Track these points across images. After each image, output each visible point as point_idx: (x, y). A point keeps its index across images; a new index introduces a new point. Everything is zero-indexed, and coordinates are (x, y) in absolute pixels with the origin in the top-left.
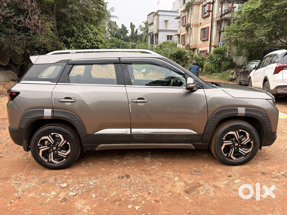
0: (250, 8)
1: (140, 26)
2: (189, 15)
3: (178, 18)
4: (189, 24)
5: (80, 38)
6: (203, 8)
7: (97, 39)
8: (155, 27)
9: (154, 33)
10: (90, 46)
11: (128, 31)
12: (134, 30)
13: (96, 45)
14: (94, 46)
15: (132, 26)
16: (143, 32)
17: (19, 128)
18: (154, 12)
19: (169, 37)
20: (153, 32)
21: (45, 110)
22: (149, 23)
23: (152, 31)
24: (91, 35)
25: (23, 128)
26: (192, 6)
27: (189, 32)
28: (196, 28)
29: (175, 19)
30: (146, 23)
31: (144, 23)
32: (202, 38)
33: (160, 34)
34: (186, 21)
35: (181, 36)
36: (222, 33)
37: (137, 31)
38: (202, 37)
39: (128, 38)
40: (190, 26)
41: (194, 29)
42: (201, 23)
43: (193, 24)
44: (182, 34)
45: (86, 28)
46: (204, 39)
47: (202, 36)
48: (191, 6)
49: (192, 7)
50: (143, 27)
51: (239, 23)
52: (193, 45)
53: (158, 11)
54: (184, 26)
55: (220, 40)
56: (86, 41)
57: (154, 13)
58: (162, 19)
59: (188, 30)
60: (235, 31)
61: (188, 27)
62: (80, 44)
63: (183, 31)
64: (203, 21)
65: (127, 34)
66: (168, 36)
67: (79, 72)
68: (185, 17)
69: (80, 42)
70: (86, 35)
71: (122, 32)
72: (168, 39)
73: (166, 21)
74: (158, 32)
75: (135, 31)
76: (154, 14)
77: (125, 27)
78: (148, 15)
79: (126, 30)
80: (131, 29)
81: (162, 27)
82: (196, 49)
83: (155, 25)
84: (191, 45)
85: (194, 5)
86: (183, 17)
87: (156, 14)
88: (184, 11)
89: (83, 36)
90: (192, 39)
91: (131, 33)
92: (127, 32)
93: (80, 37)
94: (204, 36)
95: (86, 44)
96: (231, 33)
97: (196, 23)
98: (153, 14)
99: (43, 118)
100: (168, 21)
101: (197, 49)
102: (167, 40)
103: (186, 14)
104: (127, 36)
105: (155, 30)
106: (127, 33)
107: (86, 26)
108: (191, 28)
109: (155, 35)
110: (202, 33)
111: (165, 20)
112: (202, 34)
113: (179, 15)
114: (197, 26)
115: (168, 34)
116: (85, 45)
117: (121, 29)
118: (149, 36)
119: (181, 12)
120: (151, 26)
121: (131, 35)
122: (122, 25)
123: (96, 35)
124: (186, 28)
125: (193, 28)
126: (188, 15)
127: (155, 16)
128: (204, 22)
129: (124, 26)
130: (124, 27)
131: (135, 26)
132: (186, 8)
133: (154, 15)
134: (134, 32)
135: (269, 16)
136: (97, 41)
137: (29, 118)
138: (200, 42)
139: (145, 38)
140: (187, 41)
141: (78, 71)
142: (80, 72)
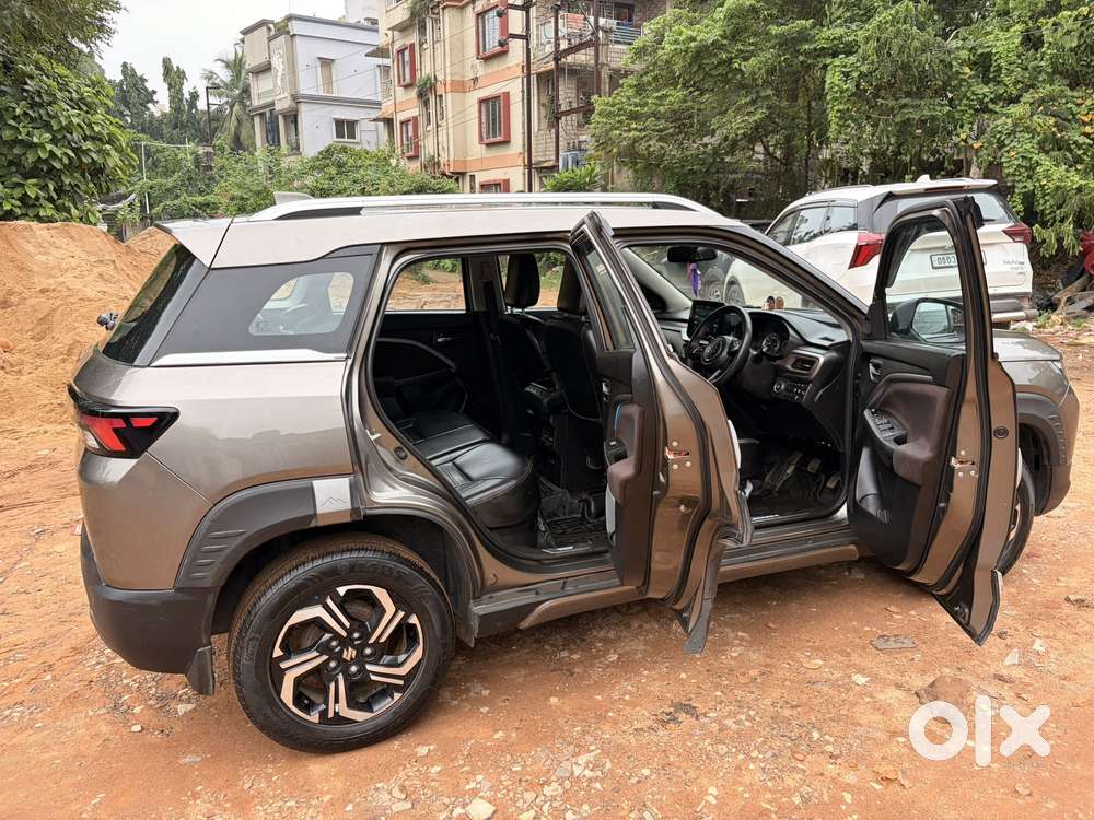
0: (693, 39)
1: (210, 76)
2: (425, 46)
3: (380, 52)
4: (429, 78)
5: (12, 122)
6: (480, 20)
7: (97, 129)
8: (279, 83)
9: (278, 107)
10: (66, 161)
11: (154, 92)
12: (181, 90)
13: (94, 156)
14: (84, 160)
15: (173, 76)
16: (225, 100)
17: (178, 590)
18: (272, 22)
19: (345, 128)
20: (273, 104)
21: (317, 484)
22: (250, 63)
23: (271, 99)
24: (67, 114)
25: (208, 585)
26: (436, 11)
27: (432, 111)
28: (459, 96)
29: (367, 55)
30: (236, 65)
31: (224, 64)
32: (484, 136)
33: (307, 115)
34: (418, 66)
35: (397, 126)
36: (563, 118)
37: (195, 96)
38: (484, 130)
39: (156, 124)
40: (433, 87)
41: (449, 99)
42: (475, 80)
43: (445, 80)
44: (401, 117)
45: (31, 77)
46: (492, 140)
47: (484, 125)
48: (432, 9)
49: (438, 14)
50: (222, 81)
51: (640, 88)
52: (451, 159)
53: (290, 18)
54: (407, 87)
55: (560, 143)
56: (48, 136)
57: (271, 26)
58: (307, 52)
59: (426, 103)
60: (634, 117)
61: (426, 90)
62: (17, 151)
63: (406, 105)
64: (481, 70)
65: (150, 105)
66: (339, 123)
67: (51, 281)
68: (407, 53)
69: (16, 142)
70: (42, 112)
71: (124, 98)
72: (340, 134)
73: (326, 63)
74: (294, 105)
75: (187, 96)
76: (269, 29)
77: (139, 74)
78: (246, 32)
79: (146, 89)
80: (166, 86)
81: (309, 84)
82: (463, 174)
83: (279, 74)
84: (443, 160)
85: (443, 9)
86: (401, 52)
87: (281, 29)
88: (403, 28)
89: (25, 114)
90: (445, 137)
91: (171, 102)
92: (149, 96)
93: (15, 118)
94: (494, 129)
95: (51, 151)
96: (619, 122)
97: (456, 78)
98: (264, 28)
99: (313, 524)
100: (333, 60)
101: (468, 179)
102: (338, 137)
103: (414, 38)
104: (152, 115)
105: (282, 96)
106: (148, 102)
107: (30, 69)
108: (441, 96)
109: (285, 117)
110: (484, 117)
111: (319, 58)
112: (484, 121)
113: (380, 39)
114: (460, 87)
115: (338, 116)
116: (43, 156)
117: (121, 83)
118: (257, 120)
119: (392, 29)
120: (261, 77)
121: (167, 110)
122: (124, 65)
123: (87, 112)
124: (421, 95)
125: (449, 95)
126: (421, 45)
127: (275, 37)
128: (486, 75)
129: (133, 69)
130: (134, 74)
131: (183, 72)
132: (413, 15)
133: (273, 33)
134: (181, 100)
135: (756, 69)
136: (96, 138)
137: (241, 534)
138: (477, 150)
139: (237, 128)
140: (428, 147)
141: (50, 276)
142: (62, 279)
